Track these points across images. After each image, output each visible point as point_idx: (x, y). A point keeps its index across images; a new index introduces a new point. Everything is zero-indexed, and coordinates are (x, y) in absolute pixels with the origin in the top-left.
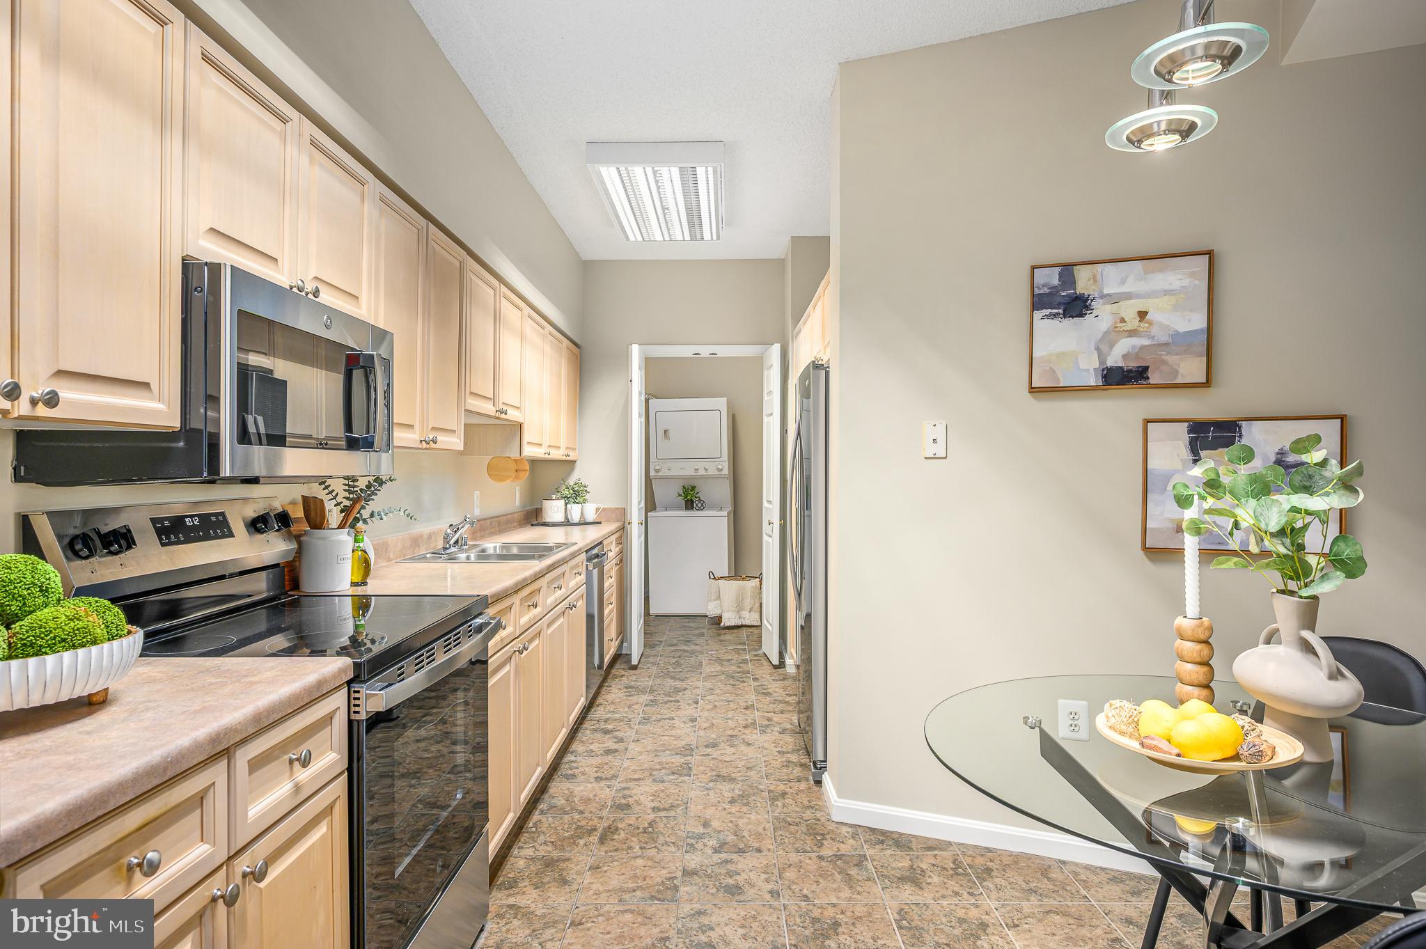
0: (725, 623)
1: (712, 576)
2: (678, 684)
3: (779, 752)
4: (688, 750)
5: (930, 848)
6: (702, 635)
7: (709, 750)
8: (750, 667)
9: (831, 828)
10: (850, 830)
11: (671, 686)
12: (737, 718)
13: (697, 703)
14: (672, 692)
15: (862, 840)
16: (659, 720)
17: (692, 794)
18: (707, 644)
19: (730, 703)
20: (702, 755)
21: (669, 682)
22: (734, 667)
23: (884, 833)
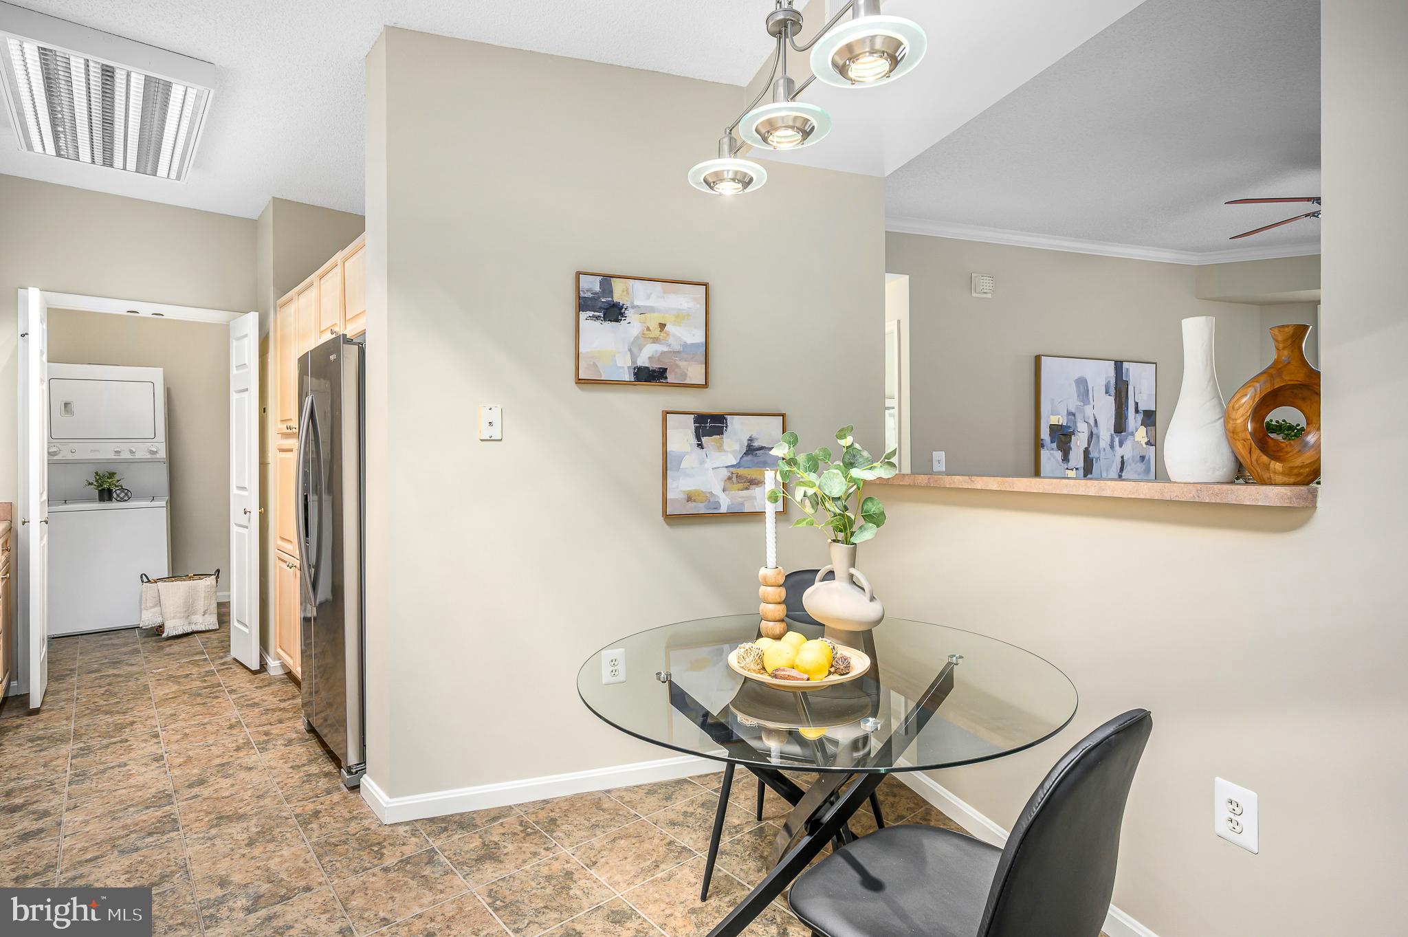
0: (169, 631)
1: (145, 579)
2: (119, 719)
3: (292, 767)
4: (164, 798)
5: (495, 819)
6: (137, 651)
7: (196, 790)
8: (219, 678)
9: (386, 833)
10: (407, 828)
11: (108, 724)
12: (223, 742)
13: (157, 736)
14: (113, 731)
15: (425, 834)
16: (104, 772)
17: (189, 852)
18: (149, 662)
19: (206, 726)
20: (187, 799)
21: (104, 720)
22: (198, 683)
23: (444, 819)
